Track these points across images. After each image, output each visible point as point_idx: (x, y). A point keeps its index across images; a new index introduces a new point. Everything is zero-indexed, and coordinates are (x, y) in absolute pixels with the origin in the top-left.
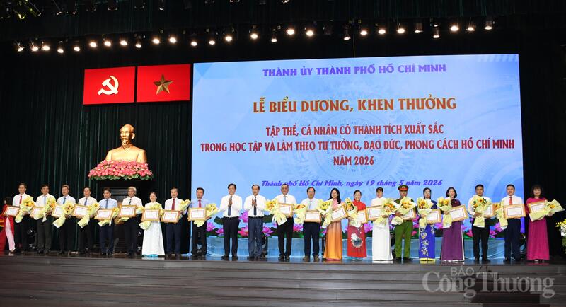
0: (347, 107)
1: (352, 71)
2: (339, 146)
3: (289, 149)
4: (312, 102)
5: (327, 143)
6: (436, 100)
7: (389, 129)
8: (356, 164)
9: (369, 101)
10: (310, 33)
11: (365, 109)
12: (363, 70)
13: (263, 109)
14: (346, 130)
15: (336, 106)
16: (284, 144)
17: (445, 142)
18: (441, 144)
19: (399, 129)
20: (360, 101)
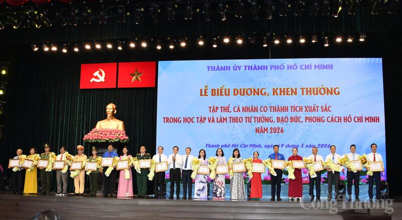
0: (265, 93)
1: (269, 68)
2: (259, 120)
3: (225, 121)
4: (241, 89)
5: (251, 118)
6: (326, 89)
7: (294, 109)
8: (271, 132)
9: (281, 89)
10: (240, 42)
11: (277, 94)
12: (276, 67)
13: (207, 94)
14: (264, 109)
15: (257, 92)
16: (221, 118)
17: (332, 117)
18: (329, 119)
19: (301, 109)
20: (274, 89)
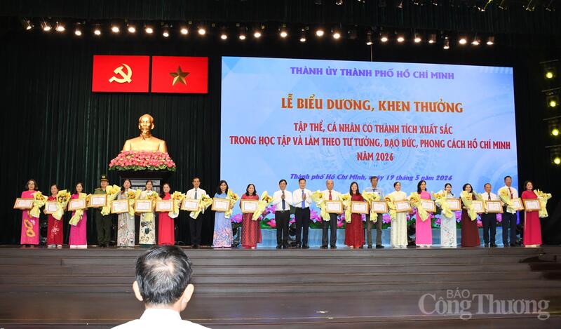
0: (369, 107)
1: (373, 73)
2: (362, 142)
3: (316, 144)
4: (337, 101)
5: (351, 139)
6: (446, 105)
7: (406, 129)
8: (378, 159)
9: (389, 102)
10: (337, 36)
11: (385, 109)
12: (383, 74)
13: (291, 105)
14: (368, 129)
15: (359, 105)
16: (311, 139)
17: (454, 142)
18: (451, 144)
19: (415, 129)
20: (380, 102)
